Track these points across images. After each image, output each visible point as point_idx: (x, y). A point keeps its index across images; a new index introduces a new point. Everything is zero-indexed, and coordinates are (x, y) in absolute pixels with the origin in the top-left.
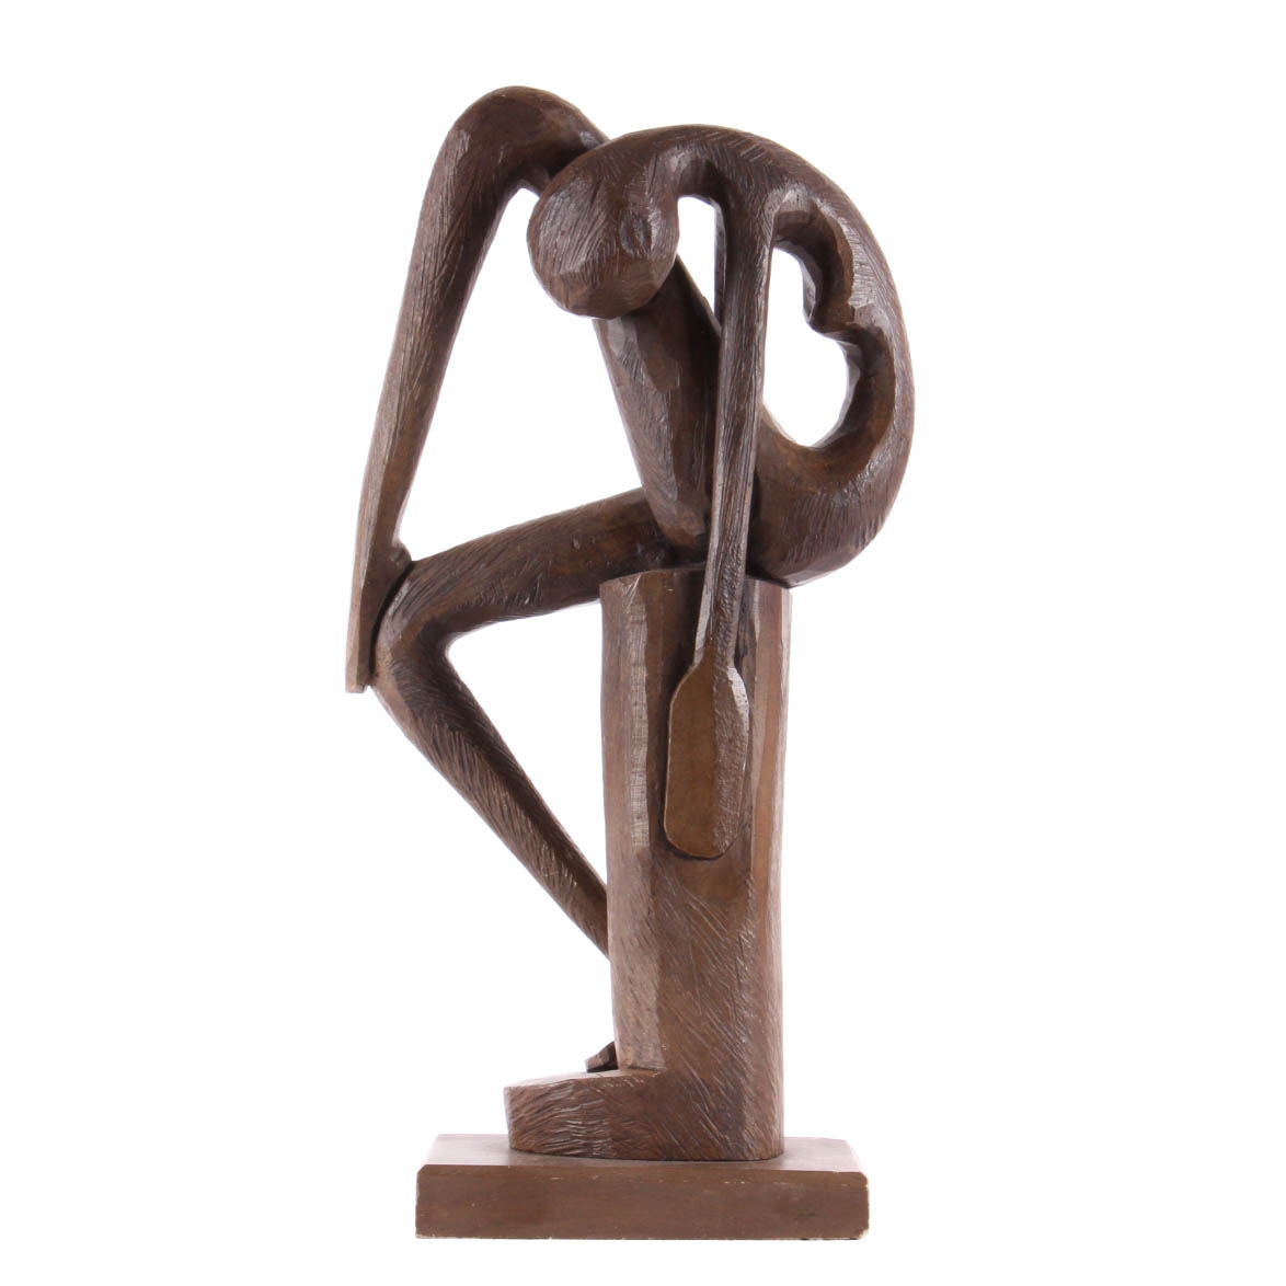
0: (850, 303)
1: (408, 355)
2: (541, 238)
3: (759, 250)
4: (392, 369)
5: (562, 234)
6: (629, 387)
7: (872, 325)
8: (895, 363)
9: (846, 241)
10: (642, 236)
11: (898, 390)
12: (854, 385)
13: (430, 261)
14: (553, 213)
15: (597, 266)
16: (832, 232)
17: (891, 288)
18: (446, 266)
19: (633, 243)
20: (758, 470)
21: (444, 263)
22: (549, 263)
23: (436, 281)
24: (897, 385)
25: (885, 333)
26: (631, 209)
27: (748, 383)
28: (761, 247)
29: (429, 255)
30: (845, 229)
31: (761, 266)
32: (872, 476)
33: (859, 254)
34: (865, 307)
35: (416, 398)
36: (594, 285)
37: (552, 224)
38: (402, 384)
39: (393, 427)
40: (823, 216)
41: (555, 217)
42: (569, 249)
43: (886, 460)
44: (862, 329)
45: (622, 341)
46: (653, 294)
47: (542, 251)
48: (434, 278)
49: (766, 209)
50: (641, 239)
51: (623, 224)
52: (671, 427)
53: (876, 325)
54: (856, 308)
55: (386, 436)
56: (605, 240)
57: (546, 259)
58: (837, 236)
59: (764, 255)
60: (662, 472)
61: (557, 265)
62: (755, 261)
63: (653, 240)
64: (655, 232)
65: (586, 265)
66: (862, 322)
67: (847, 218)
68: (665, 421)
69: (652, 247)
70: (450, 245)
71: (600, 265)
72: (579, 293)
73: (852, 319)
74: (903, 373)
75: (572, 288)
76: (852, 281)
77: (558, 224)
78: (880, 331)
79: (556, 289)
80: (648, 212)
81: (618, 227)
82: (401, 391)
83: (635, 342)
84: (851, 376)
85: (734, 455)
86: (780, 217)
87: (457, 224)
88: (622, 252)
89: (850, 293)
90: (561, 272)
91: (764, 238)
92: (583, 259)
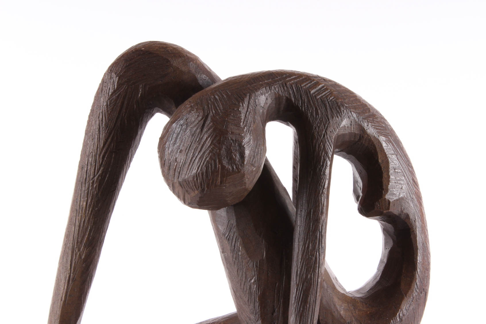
0: (387, 197)
1: (77, 228)
2: (166, 153)
3: (323, 163)
4: (67, 236)
5: (180, 152)
6: (230, 255)
7: (402, 212)
8: (418, 238)
9: (385, 153)
10: (238, 155)
11: (419, 259)
12: (388, 251)
13: (91, 165)
14: (175, 136)
15: (204, 177)
16: (374, 146)
17: (415, 183)
18: (102, 168)
19: (231, 160)
20: (320, 318)
21: (100, 166)
22: (172, 172)
23: (96, 178)
24: (419, 254)
25: (411, 217)
26: (230, 136)
27: (314, 258)
28: (325, 160)
29: (90, 159)
30: (384, 145)
31: (324, 174)
32: (401, 320)
33: (394, 161)
34: (397, 200)
35: (83, 257)
36: (203, 190)
37: (174, 144)
38: (73, 247)
39: (68, 276)
40: (368, 135)
41: (176, 138)
42: (185, 163)
43: (411, 308)
44: (395, 215)
45: (226, 222)
46: (246, 194)
47: (167, 162)
48: (94, 177)
49: (328, 133)
50: (238, 157)
51: (224, 147)
52: (259, 287)
53: (405, 211)
54: (391, 201)
55: (63, 281)
56: (211, 158)
57: (169, 169)
58: (378, 150)
59: (326, 165)
60: (252, 317)
61: (177, 174)
62: (320, 170)
63: (246, 159)
64: (247, 152)
65: (197, 176)
66: (394, 210)
67: (385, 136)
68: (255, 281)
69: (245, 163)
70: (105, 153)
71: (207, 176)
72: (193, 194)
73: (388, 209)
74: (423, 244)
75: (187, 191)
76: (389, 181)
77: (178, 144)
78: (407, 216)
79: (176, 190)
80: (243, 138)
81: (220, 149)
82: (73, 252)
83: (235, 224)
84: (386, 243)
85: (303, 311)
86: (338, 137)
87: (109, 140)
88: (223, 167)
89: (387, 190)
90: (180, 179)
91: (327, 153)
92: (194, 171)
